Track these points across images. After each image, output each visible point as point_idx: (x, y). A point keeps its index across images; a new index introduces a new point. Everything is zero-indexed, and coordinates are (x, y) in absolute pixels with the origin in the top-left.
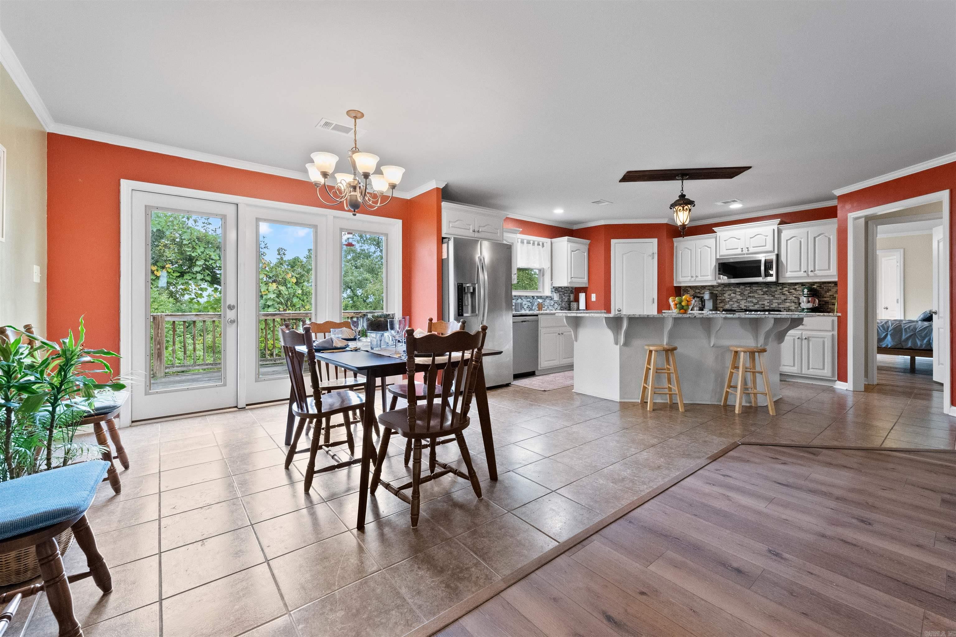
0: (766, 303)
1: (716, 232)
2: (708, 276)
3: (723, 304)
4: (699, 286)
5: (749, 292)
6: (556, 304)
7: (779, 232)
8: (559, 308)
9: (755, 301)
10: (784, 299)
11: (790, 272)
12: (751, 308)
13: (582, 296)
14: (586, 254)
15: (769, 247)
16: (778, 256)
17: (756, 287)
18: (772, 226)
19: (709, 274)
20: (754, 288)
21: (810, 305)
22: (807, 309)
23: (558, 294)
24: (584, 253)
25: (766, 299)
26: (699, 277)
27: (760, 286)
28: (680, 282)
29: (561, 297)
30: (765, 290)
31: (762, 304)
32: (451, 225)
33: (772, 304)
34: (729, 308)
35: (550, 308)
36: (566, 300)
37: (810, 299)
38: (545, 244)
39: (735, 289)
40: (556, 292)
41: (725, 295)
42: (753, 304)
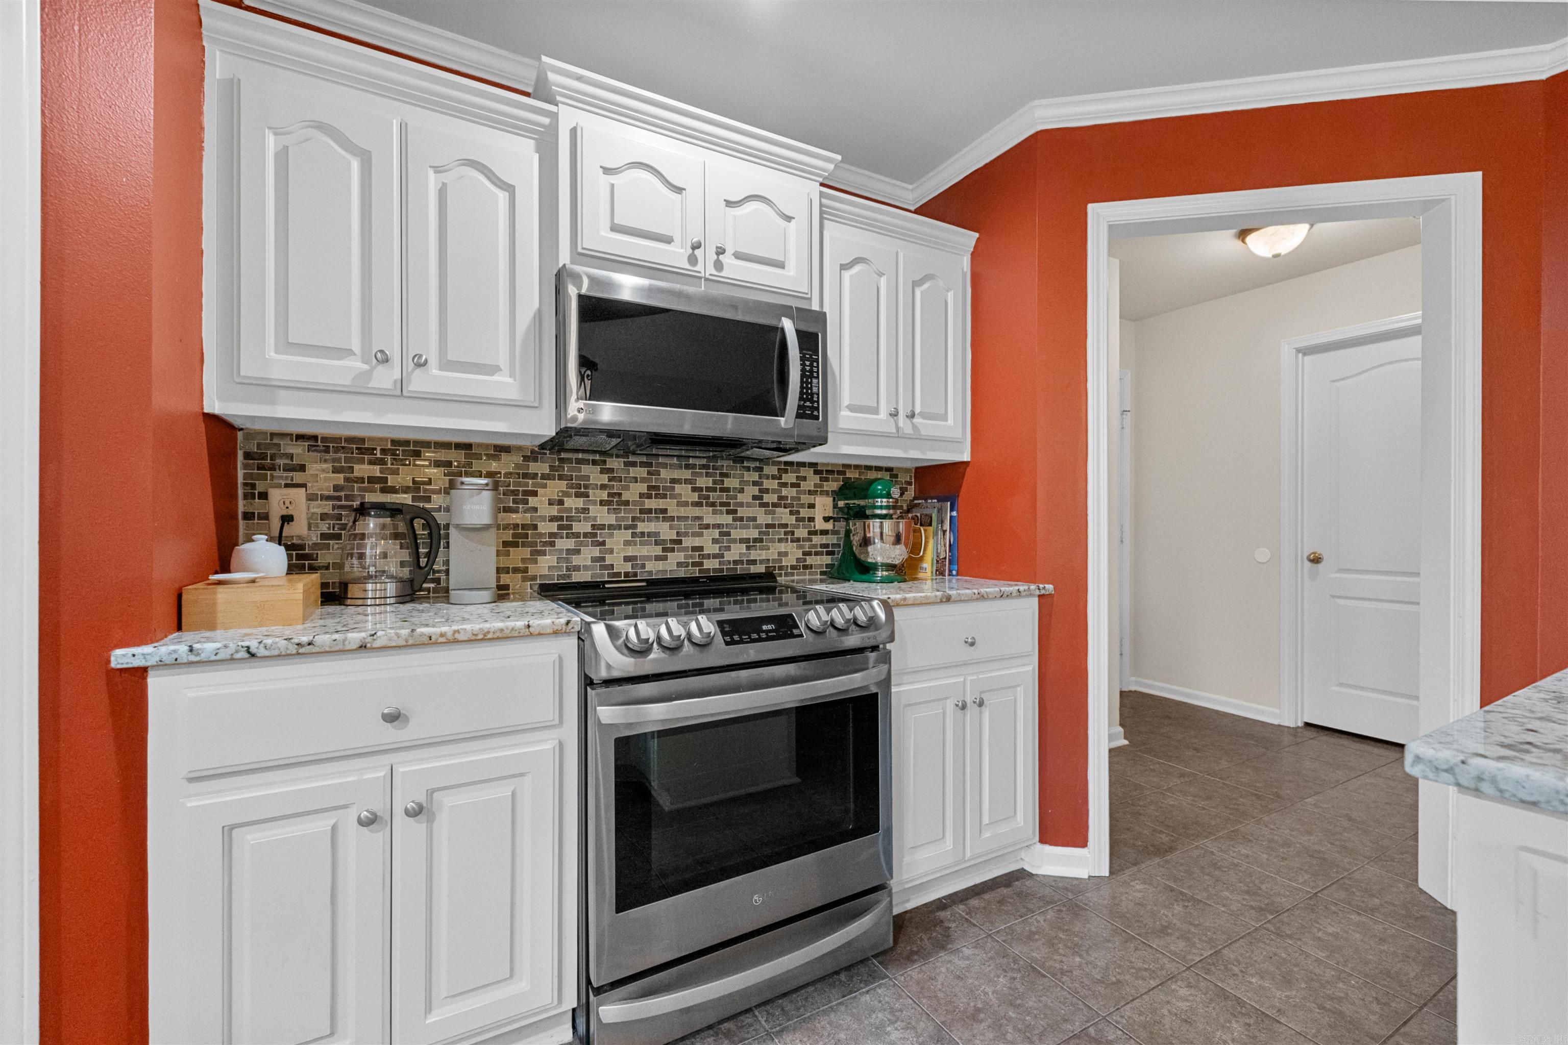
0: (707, 542)
1: (551, 98)
2: (494, 369)
3: (526, 552)
5: (643, 488)
9: (666, 532)
10: (768, 526)
12: (656, 569)
19: (503, 361)
20: (665, 474)
25: (707, 527)
26: (434, 370)
27: (687, 467)
31: (695, 549)
34: (555, 580)
37: (902, 527)
39: (586, 469)
41: (532, 502)
42: (658, 551)
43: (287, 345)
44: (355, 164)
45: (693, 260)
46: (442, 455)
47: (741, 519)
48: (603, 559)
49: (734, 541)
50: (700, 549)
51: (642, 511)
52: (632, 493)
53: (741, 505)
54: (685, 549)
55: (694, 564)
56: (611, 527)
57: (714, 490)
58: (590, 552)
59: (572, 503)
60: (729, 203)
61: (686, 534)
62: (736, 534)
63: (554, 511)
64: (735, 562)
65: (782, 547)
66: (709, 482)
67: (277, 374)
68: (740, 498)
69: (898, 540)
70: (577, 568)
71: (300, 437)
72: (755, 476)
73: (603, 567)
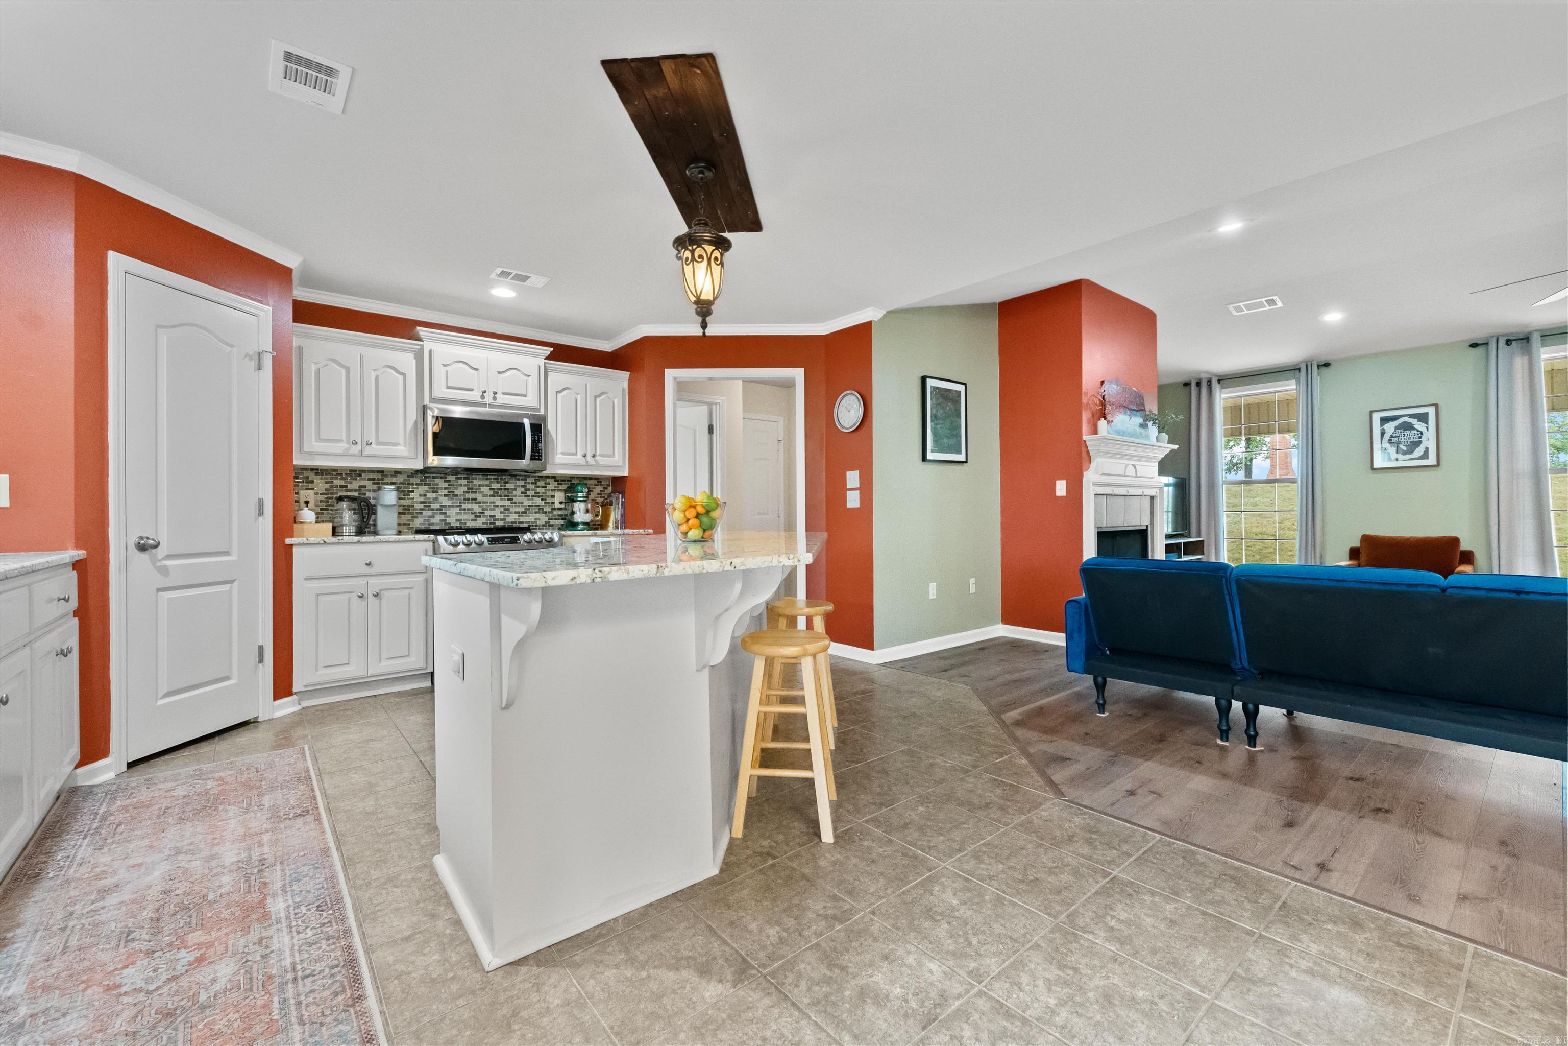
0: (497, 513)
1: (420, 340)
2: (397, 444)
3: (409, 517)
4: (345, 469)
5: (465, 489)
9: (477, 508)
10: (529, 506)
17: (480, 479)
19: (401, 441)
20: (475, 482)
21: (588, 518)
25: (497, 506)
26: (373, 446)
27: (487, 479)
31: (491, 516)
33: (508, 516)
34: (423, 527)
37: (589, 506)
39: (437, 481)
41: (412, 495)
42: (473, 517)
43: (319, 439)
44: (343, 371)
45: (483, 397)
46: (372, 476)
47: (515, 503)
48: (446, 520)
49: (511, 513)
50: (494, 516)
51: (464, 499)
52: (460, 491)
53: (515, 496)
54: (487, 516)
55: (491, 523)
56: (449, 506)
57: (501, 489)
58: (438, 518)
59: (431, 496)
60: (499, 372)
61: (487, 510)
62: (512, 510)
63: (422, 499)
64: (512, 523)
65: (537, 516)
66: (498, 486)
67: (316, 450)
68: (515, 493)
69: (587, 511)
70: (433, 524)
71: (312, 470)
72: (522, 483)
73: (445, 524)
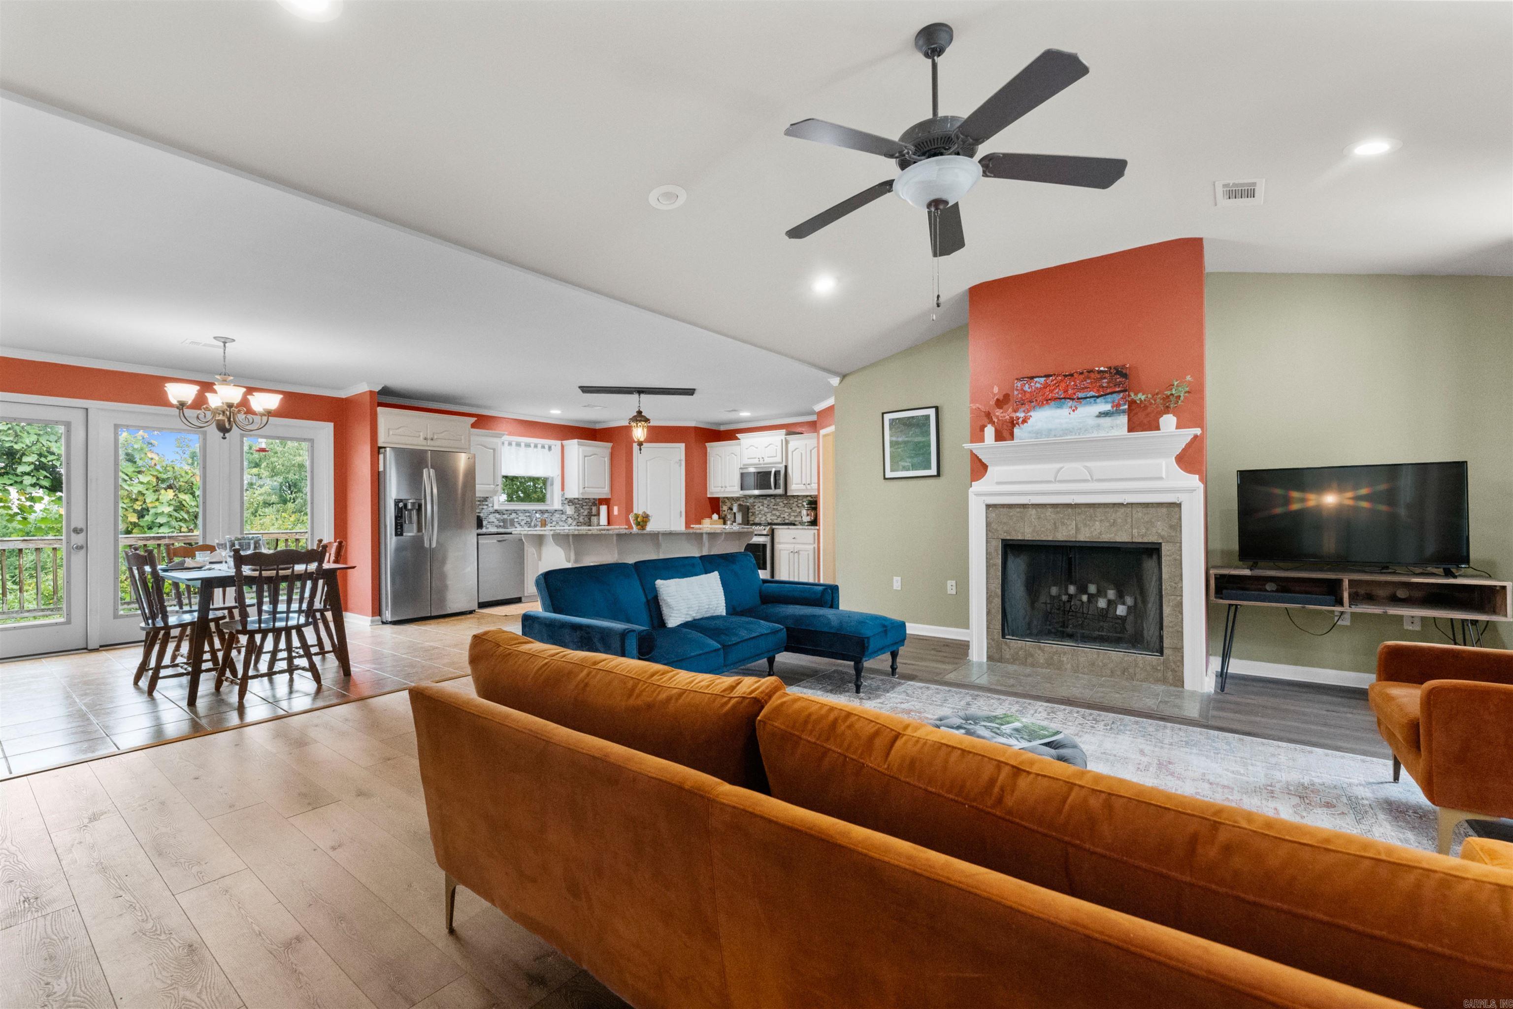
6: (569, 519)
7: (787, 442)
8: (575, 523)
11: (796, 484)
13: (604, 509)
14: (607, 460)
15: (778, 459)
16: (786, 467)
18: (778, 436)
22: (808, 522)
23: (573, 507)
24: (604, 457)
28: (712, 493)
29: (576, 509)
30: (785, 502)
32: (391, 433)
35: (561, 523)
36: (586, 513)
38: (553, 447)
40: (570, 504)
